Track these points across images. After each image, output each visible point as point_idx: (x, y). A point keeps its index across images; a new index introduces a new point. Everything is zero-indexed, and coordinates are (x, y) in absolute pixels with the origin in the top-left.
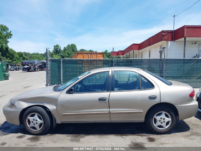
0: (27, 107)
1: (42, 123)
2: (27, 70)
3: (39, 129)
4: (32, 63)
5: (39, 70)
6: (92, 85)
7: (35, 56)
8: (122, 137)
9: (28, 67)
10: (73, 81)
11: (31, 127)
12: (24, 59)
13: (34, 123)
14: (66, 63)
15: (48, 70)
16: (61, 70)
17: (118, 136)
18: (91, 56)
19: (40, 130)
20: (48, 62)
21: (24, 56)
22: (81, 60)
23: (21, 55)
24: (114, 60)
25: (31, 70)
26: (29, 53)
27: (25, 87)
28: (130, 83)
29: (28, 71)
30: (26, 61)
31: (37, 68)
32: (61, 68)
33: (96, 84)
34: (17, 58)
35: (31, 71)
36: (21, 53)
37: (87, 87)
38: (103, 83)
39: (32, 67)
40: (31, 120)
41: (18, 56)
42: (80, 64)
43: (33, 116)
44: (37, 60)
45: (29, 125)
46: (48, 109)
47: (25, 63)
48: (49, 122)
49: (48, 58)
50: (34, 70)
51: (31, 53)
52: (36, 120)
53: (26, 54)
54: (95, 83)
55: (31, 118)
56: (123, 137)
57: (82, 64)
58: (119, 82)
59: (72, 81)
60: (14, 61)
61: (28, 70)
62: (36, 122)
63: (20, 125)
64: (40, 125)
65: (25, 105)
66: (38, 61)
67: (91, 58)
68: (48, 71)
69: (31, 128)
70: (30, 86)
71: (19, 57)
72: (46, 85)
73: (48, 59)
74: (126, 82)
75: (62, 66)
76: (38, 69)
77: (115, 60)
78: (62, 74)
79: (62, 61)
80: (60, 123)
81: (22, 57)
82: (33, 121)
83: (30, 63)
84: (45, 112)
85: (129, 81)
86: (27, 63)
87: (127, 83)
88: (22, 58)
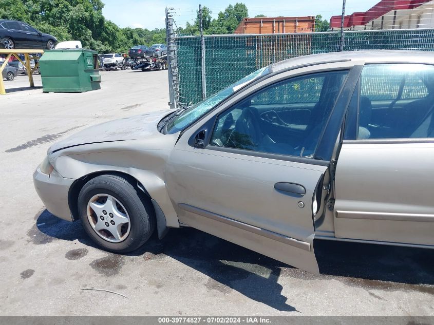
0: (86, 176)
1: (127, 224)
2: (142, 67)
3: (121, 239)
4: (150, 52)
5: (164, 68)
6: (279, 109)
7: (157, 35)
8: (372, 294)
9: (144, 60)
10: (216, 99)
11: (100, 229)
12: (135, 43)
13: (105, 221)
14: (215, 47)
15: (172, 66)
16: (201, 66)
17: (358, 284)
18: (281, 27)
19: (122, 241)
20: (171, 45)
21: (135, 36)
22: (254, 37)
23: (129, 33)
24: (343, 34)
25: (149, 67)
26: (146, 30)
27: (127, 108)
28: (400, 105)
29: (144, 70)
30: (138, 47)
31: (162, 64)
32: (201, 62)
33: (290, 108)
34: (122, 41)
35: (148, 70)
36: (129, 30)
37: (264, 116)
38: (313, 105)
39: (151, 61)
40: (99, 214)
41: (124, 37)
42: (249, 48)
43: (102, 201)
44: (160, 45)
45: (95, 224)
46: (141, 184)
47: (137, 51)
48: (147, 222)
49: (172, 34)
50: (156, 67)
51: (150, 30)
52: (112, 215)
53: (140, 32)
54: (286, 106)
55: (98, 208)
56: (373, 291)
57: (253, 48)
58: (373, 103)
59: (213, 100)
60: (117, 48)
61: (144, 67)
62: (112, 219)
63: (73, 221)
64: (124, 228)
65: (81, 170)
66: (162, 47)
67: (281, 30)
68: (173, 70)
69: (101, 233)
70: (140, 105)
71: (126, 40)
72: (169, 104)
73: (172, 36)
74: (390, 102)
75: (204, 54)
76: (164, 65)
77: (346, 34)
78: (204, 77)
79: (204, 41)
80: (177, 225)
81: (132, 38)
82: (103, 215)
83: (147, 52)
84: (135, 192)
85: (399, 98)
86: (140, 52)
87: (393, 104)
88: (131, 41)
